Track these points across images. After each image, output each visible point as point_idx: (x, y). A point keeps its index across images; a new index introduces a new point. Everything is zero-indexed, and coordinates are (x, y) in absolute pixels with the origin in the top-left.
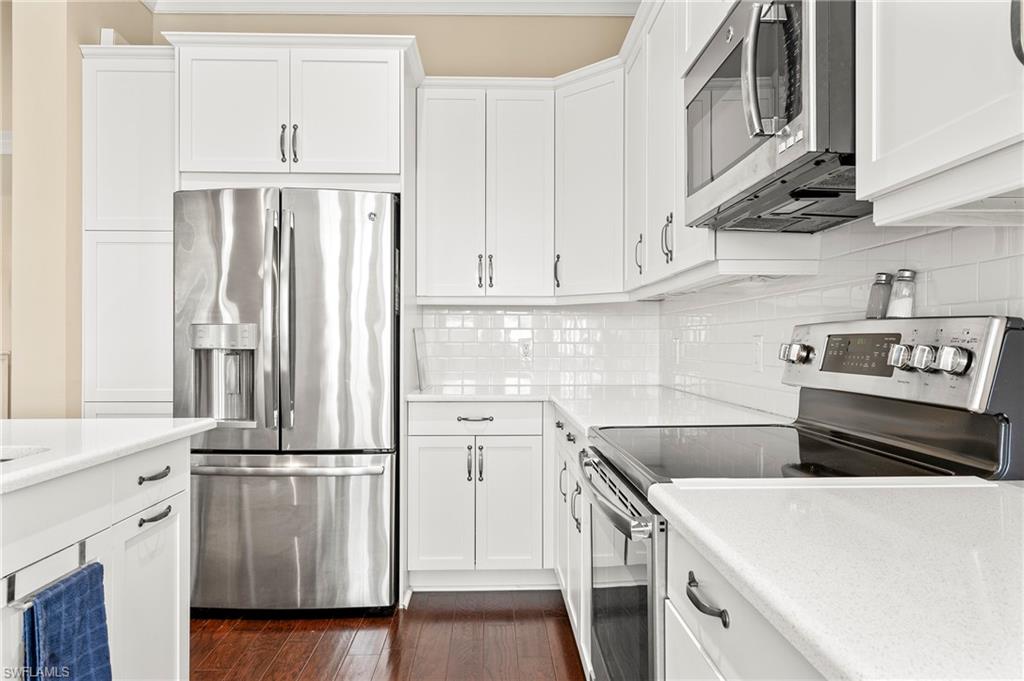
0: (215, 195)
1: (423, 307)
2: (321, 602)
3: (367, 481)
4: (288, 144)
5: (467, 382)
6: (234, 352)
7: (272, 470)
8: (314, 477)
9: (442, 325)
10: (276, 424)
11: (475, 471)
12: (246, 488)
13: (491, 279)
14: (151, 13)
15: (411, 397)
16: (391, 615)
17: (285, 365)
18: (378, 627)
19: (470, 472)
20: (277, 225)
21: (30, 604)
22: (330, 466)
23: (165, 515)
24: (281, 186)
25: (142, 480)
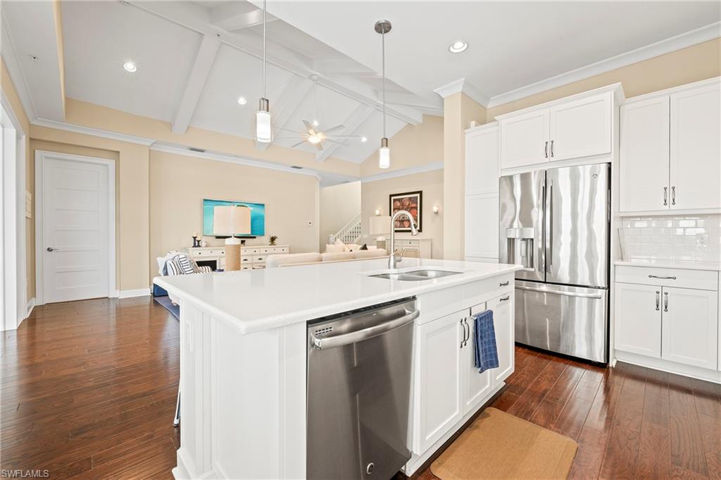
0: (511, 178)
1: (622, 217)
2: (562, 350)
3: (585, 300)
4: (549, 150)
5: (653, 257)
6: (524, 239)
7: (538, 289)
8: (560, 295)
9: (633, 226)
10: (544, 270)
11: (662, 305)
12: (525, 294)
13: (674, 200)
14: (485, 109)
15: (617, 263)
16: (605, 368)
17: (548, 245)
18: (598, 371)
19: (658, 306)
20: (544, 185)
21: (475, 318)
22: (566, 291)
23: (508, 299)
24: (546, 168)
25: (501, 285)
